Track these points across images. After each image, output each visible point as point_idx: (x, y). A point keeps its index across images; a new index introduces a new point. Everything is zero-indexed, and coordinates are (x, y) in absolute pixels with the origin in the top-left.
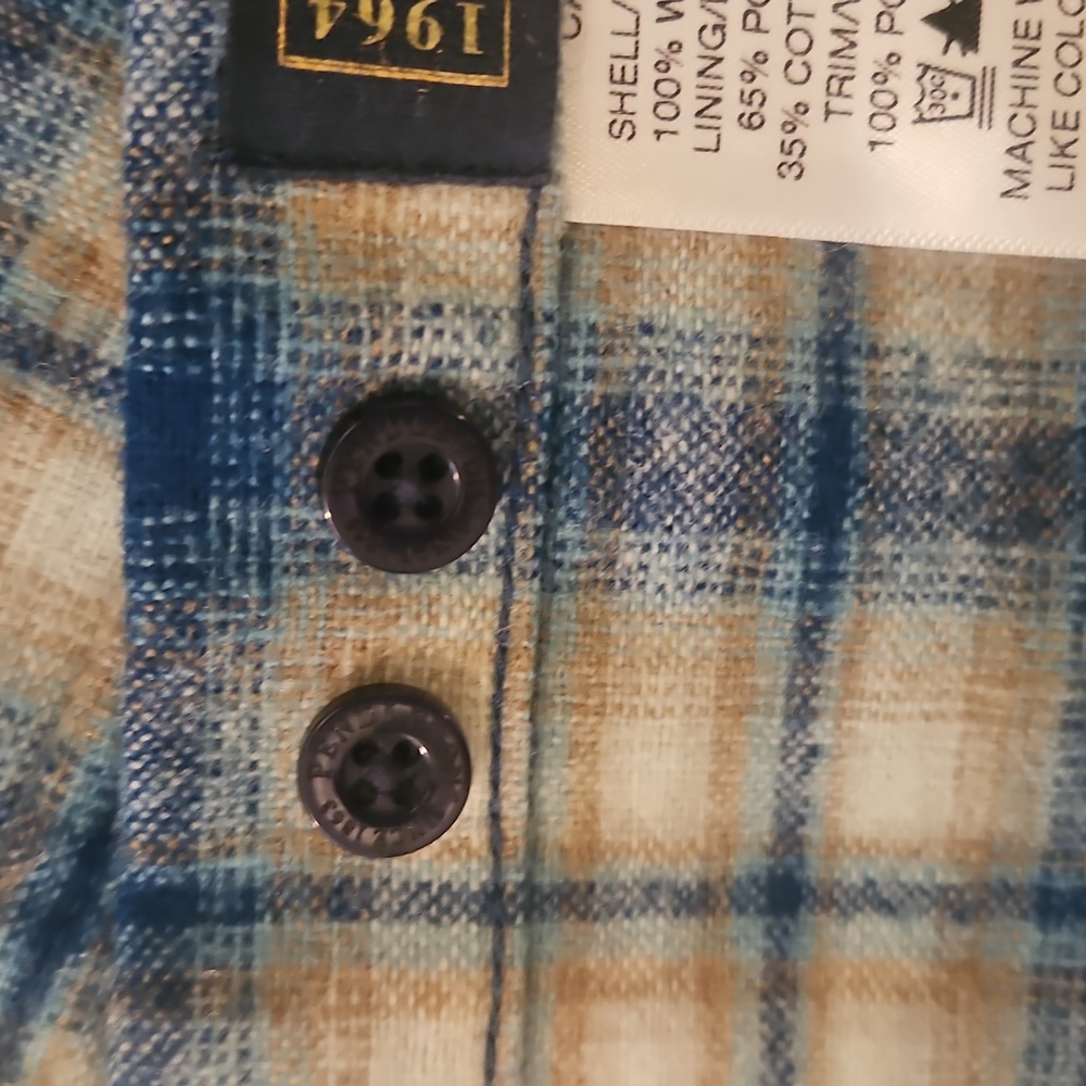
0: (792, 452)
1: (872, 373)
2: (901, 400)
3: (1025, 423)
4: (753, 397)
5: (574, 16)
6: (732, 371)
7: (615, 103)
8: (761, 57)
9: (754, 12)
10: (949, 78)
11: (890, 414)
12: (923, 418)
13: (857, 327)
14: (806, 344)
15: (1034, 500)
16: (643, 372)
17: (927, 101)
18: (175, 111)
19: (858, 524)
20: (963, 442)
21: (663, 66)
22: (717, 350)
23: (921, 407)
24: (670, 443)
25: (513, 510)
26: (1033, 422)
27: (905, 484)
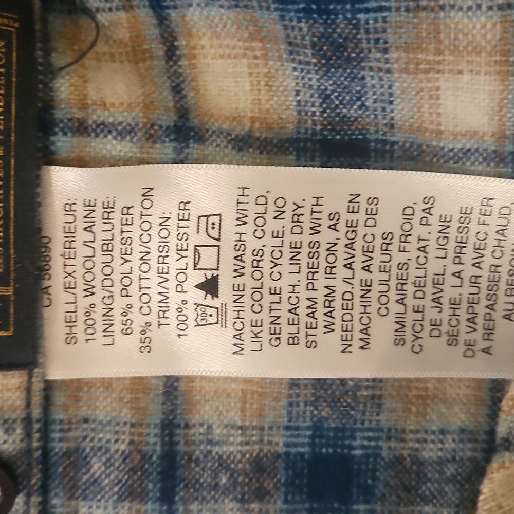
0: (150, 470)
1: (186, 435)
2: (200, 445)
3: (258, 450)
4: (132, 448)
5: (49, 298)
6: (123, 437)
7: (67, 330)
8: (130, 306)
9: (125, 289)
10: (207, 309)
11: (194, 451)
12: (210, 452)
13: (179, 417)
14: (156, 425)
15: (262, 484)
16: (85, 438)
17: (200, 318)
19: (182, 498)
20: (228, 461)
21: (87, 314)
22: (117, 428)
23: (209, 447)
24: (97, 466)
25: (29, 495)
26: (261, 450)
27: (202, 480)
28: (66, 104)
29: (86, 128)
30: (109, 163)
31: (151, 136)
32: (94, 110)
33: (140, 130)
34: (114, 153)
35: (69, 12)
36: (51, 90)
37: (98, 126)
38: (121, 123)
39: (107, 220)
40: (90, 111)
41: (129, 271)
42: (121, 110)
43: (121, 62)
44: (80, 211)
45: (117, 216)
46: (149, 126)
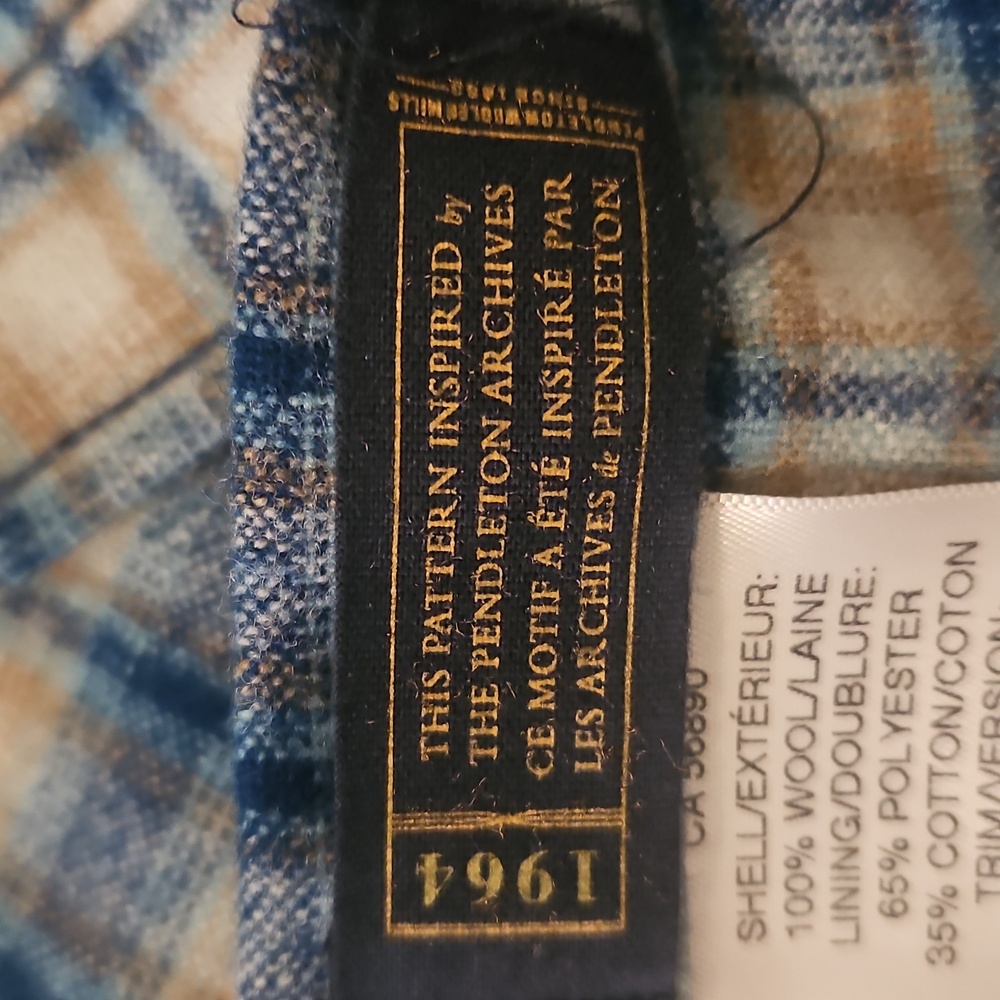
5: (698, 824)
7: (743, 904)
8: (901, 844)
9: (891, 800)
18: (284, 981)
28: (765, 334)
29: (815, 396)
30: (862, 479)
31: (977, 409)
32: (835, 349)
33: (950, 392)
34: (876, 455)
35: (737, 89)
36: (723, 297)
37: (844, 388)
38: (902, 377)
39: (853, 624)
40: (825, 349)
41: (902, 755)
42: (899, 344)
43: (874, 211)
44: (786, 604)
45: (878, 617)
46: (972, 382)
